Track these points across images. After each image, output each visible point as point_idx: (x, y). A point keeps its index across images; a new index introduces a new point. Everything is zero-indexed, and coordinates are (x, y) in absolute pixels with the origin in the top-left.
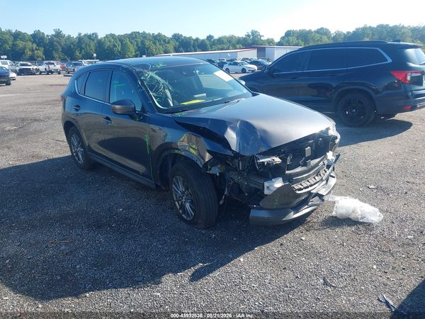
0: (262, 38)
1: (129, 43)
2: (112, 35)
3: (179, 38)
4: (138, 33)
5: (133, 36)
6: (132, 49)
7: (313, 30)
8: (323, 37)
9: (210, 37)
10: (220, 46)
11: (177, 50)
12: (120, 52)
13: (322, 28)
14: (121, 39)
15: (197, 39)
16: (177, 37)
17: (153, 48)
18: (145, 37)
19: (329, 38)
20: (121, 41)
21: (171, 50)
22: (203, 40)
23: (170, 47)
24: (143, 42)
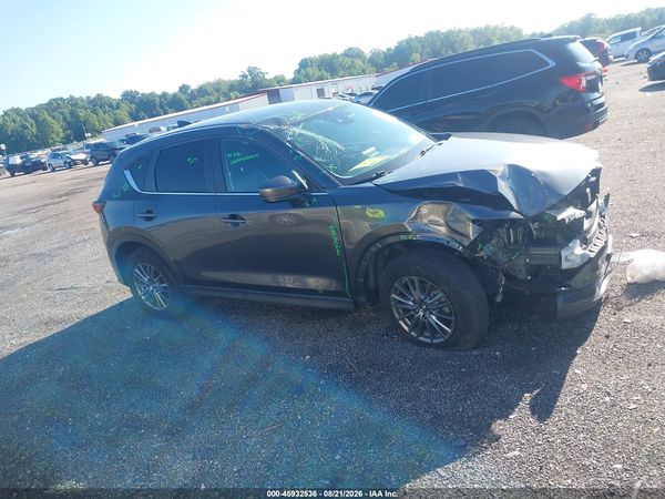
0: (267, 77)
1: (49, 118)
2: (17, 111)
3: (133, 97)
4: (61, 99)
5: (53, 106)
6: (57, 127)
7: (338, 53)
8: (356, 61)
9: (184, 88)
10: (203, 99)
11: (135, 118)
12: (36, 136)
13: (350, 49)
14: (33, 114)
15: (164, 95)
16: (129, 97)
17: (94, 119)
18: (75, 105)
19: (363, 61)
20: (34, 117)
21: (126, 119)
22: (175, 95)
23: (123, 113)
24: (73, 113)
